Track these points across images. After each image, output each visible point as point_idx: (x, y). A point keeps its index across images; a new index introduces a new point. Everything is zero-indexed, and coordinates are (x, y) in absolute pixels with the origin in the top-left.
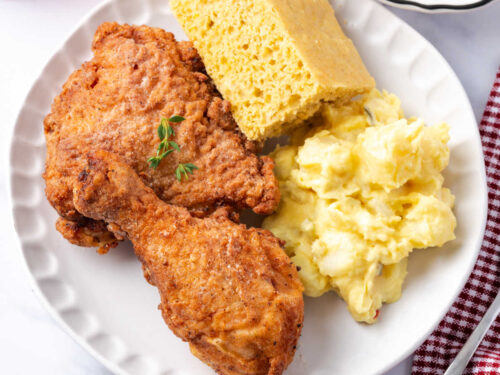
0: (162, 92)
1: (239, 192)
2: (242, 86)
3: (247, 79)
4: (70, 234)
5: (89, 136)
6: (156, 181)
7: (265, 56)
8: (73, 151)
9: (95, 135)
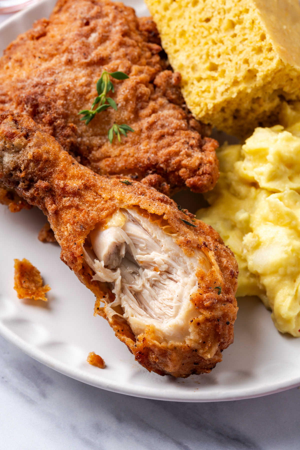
0: (109, 49)
1: (173, 161)
2: (197, 61)
3: (204, 52)
5: (23, 81)
6: (85, 139)
7: (227, 30)
8: (3, 97)
9: (29, 81)
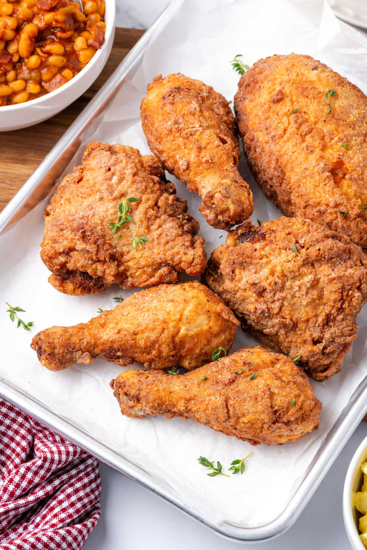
0: (126, 187)
1: (176, 259)
4: (57, 283)
6: (118, 249)
8: (62, 226)
